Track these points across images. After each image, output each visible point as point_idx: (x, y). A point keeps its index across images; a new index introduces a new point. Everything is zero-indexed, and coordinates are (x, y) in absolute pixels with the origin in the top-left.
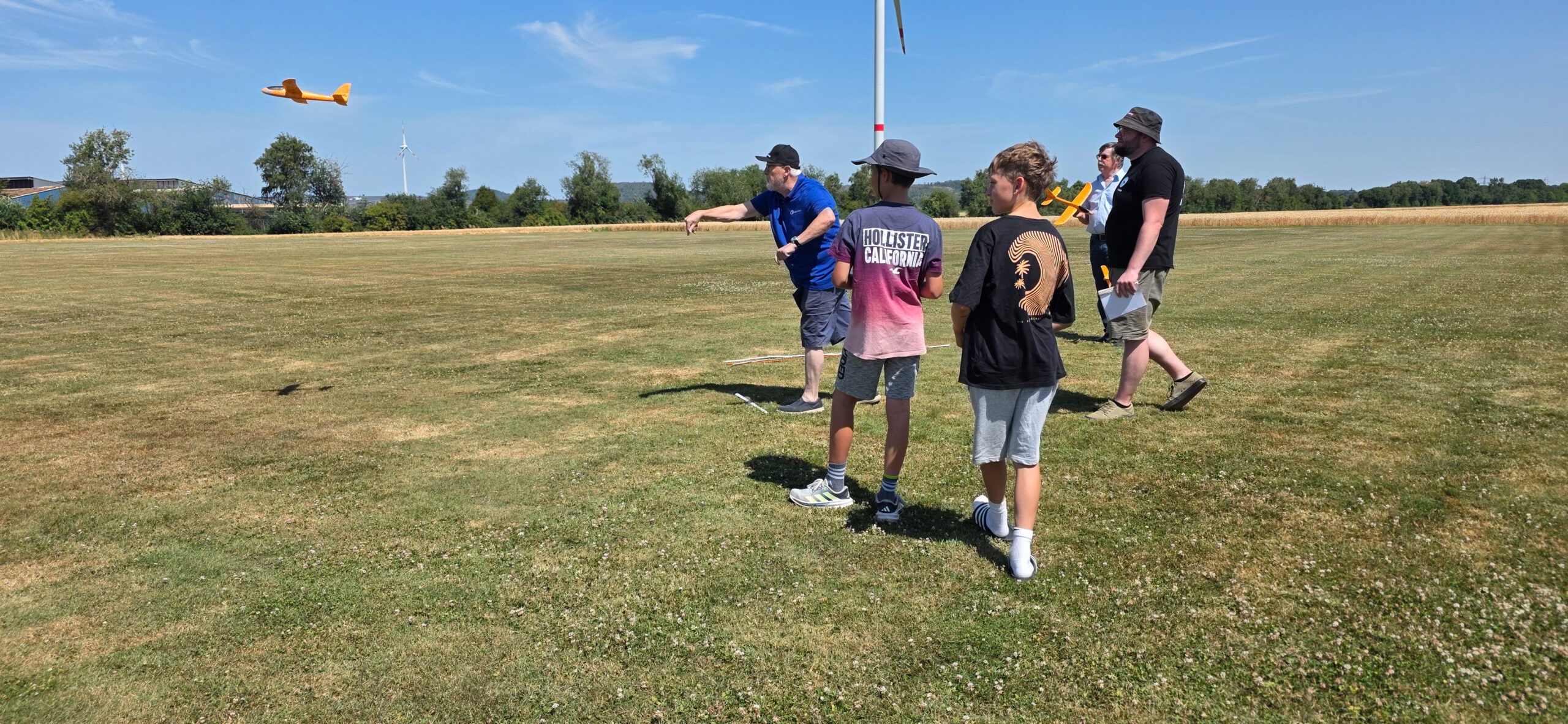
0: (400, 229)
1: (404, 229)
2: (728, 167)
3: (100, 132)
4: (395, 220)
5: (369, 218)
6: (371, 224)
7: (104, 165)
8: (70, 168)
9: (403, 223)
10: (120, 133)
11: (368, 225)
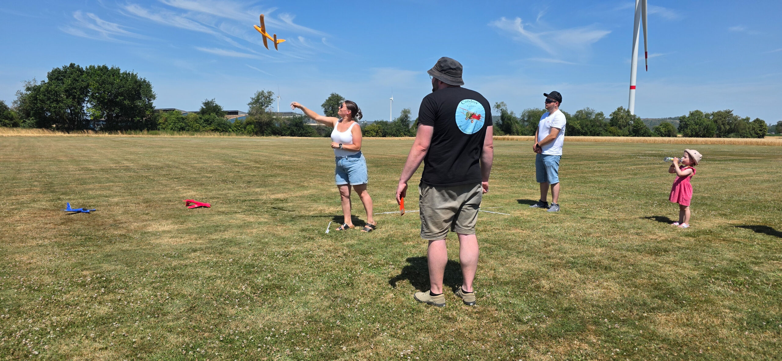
0: (380, 137)
3: (263, 91)
4: (377, 132)
5: (367, 131)
7: (262, 106)
8: (250, 107)
9: (381, 134)
10: (270, 92)
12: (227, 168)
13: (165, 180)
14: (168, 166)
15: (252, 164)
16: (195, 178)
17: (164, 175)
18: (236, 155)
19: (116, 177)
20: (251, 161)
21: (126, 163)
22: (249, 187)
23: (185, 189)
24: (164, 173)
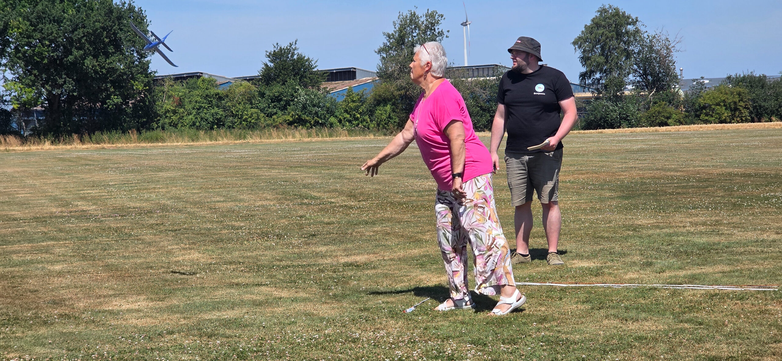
0: (742, 121)
1: (747, 121)
3: (415, 14)
4: (736, 109)
5: (704, 108)
6: (707, 115)
8: (383, 58)
9: (746, 113)
11: (702, 116)
12: (282, 210)
13: (150, 234)
14: (164, 208)
15: (340, 200)
16: (209, 229)
17: (151, 226)
18: (316, 181)
19: (61, 230)
20: (341, 193)
21: (82, 205)
22: (309, 244)
23: (184, 249)
24: (152, 221)
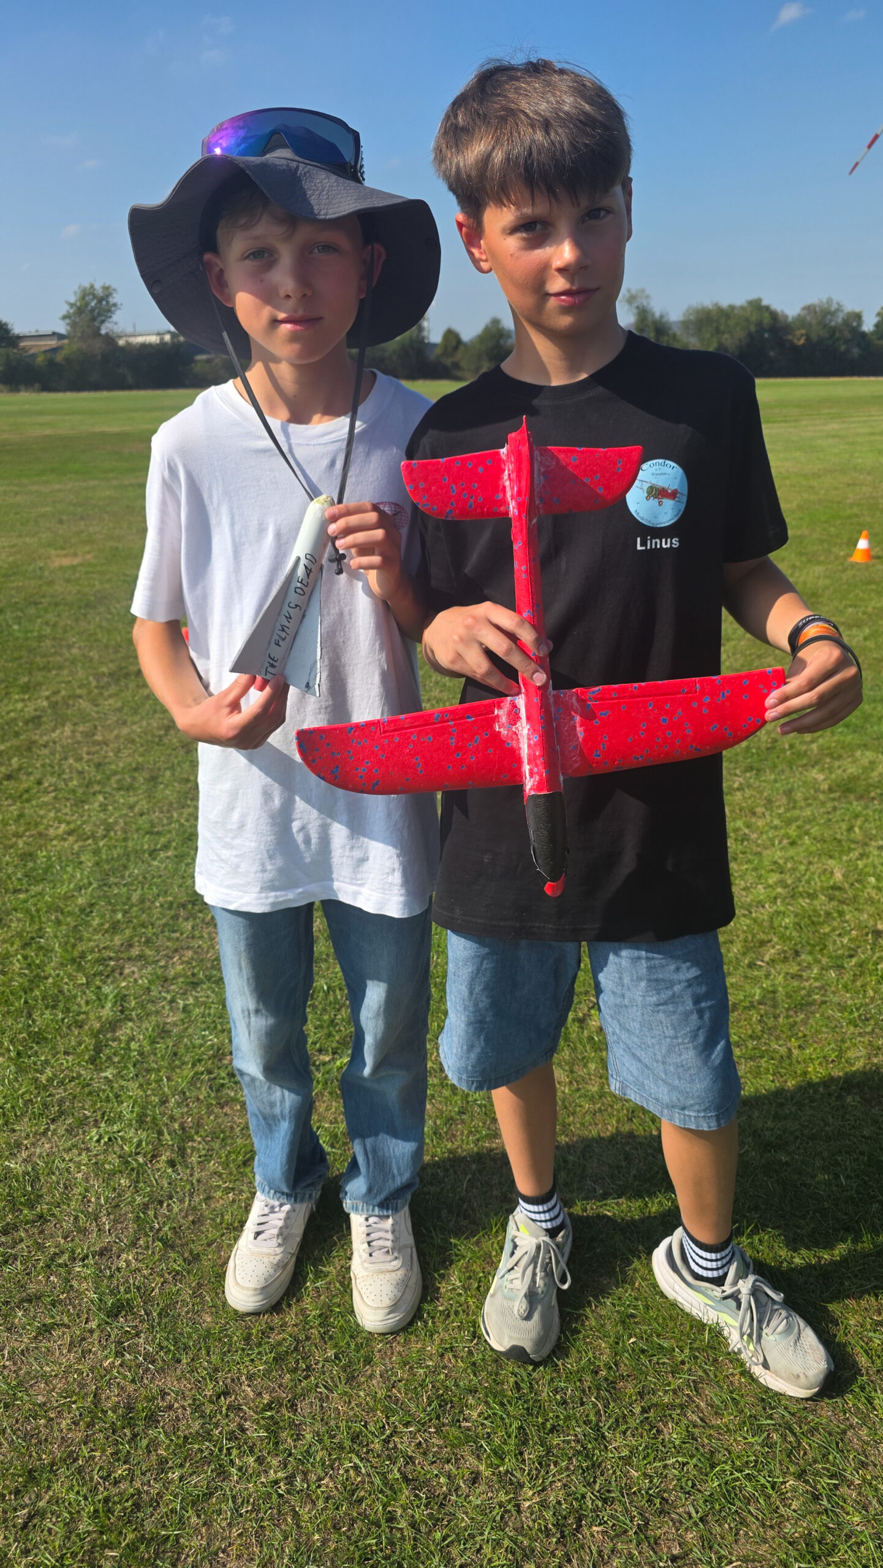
2: (725, 303)
3: (92, 286)
8: (69, 323)
10: (106, 288)
